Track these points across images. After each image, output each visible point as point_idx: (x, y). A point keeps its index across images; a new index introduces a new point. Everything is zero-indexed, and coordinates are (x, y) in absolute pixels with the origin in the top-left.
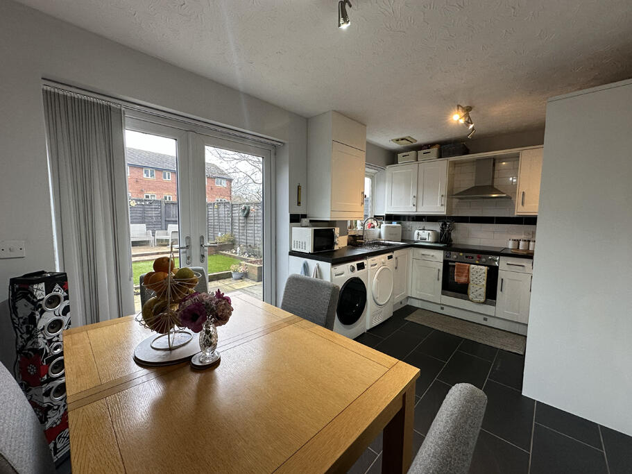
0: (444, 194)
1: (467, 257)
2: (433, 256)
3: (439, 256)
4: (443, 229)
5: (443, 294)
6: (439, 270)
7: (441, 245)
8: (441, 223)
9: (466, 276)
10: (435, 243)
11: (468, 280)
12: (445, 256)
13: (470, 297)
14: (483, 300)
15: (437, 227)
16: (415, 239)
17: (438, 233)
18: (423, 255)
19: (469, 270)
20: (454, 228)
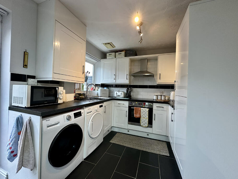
0: (128, 74)
1: (139, 104)
2: (123, 104)
3: (126, 104)
4: (127, 91)
5: (129, 124)
6: (126, 111)
7: (127, 99)
8: (126, 88)
9: (139, 114)
10: (124, 97)
11: (140, 116)
12: (129, 104)
13: (141, 124)
14: (147, 126)
15: (125, 90)
16: (115, 96)
17: (125, 93)
18: (119, 104)
19: (140, 110)
20: (132, 90)
